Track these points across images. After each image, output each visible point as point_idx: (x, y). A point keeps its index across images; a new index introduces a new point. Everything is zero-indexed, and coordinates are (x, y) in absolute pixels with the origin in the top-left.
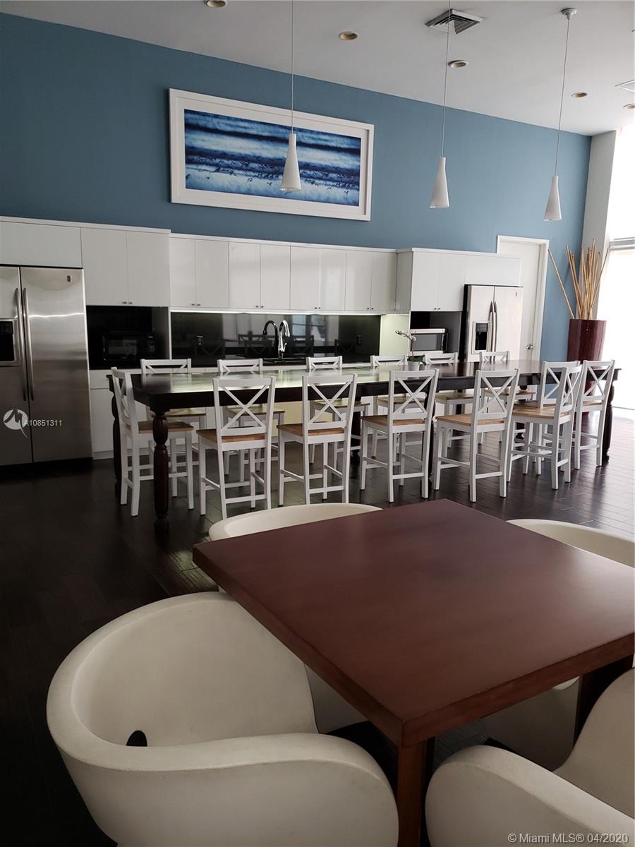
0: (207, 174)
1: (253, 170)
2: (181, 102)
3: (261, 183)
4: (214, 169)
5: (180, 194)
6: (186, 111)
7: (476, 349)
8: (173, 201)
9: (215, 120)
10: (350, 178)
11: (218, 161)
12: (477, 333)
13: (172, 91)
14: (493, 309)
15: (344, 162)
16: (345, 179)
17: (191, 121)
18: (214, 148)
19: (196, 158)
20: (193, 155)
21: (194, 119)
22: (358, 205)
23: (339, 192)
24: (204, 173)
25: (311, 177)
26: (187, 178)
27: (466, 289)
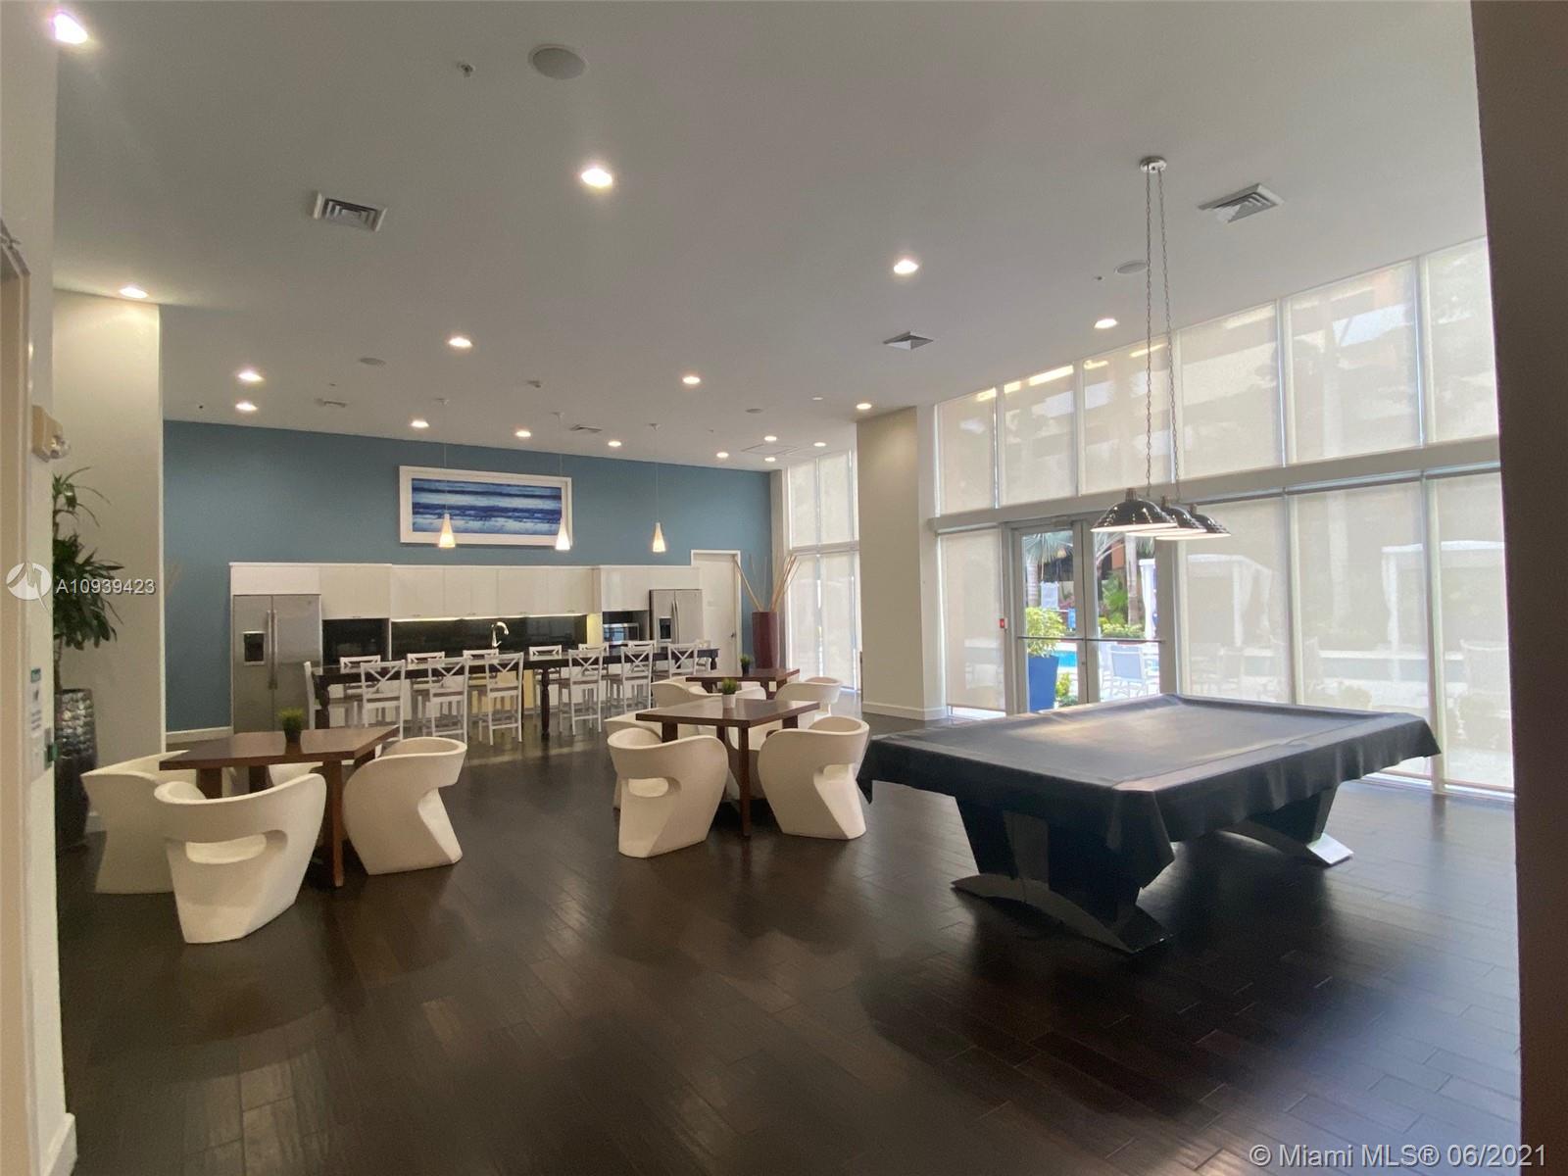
0: (429, 521)
1: (470, 515)
2: (407, 474)
3: (477, 524)
4: (436, 516)
5: (407, 535)
6: (413, 480)
7: (661, 638)
8: (402, 541)
9: (437, 484)
12: (661, 627)
13: (401, 467)
15: (549, 505)
16: (551, 517)
17: (417, 486)
18: (436, 503)
19: (421, 510)
20: (418, 509)
21: (420, 484)
23: (545, 526)
24: (426, 520)
25: (519, 517)
26: (414, 524)
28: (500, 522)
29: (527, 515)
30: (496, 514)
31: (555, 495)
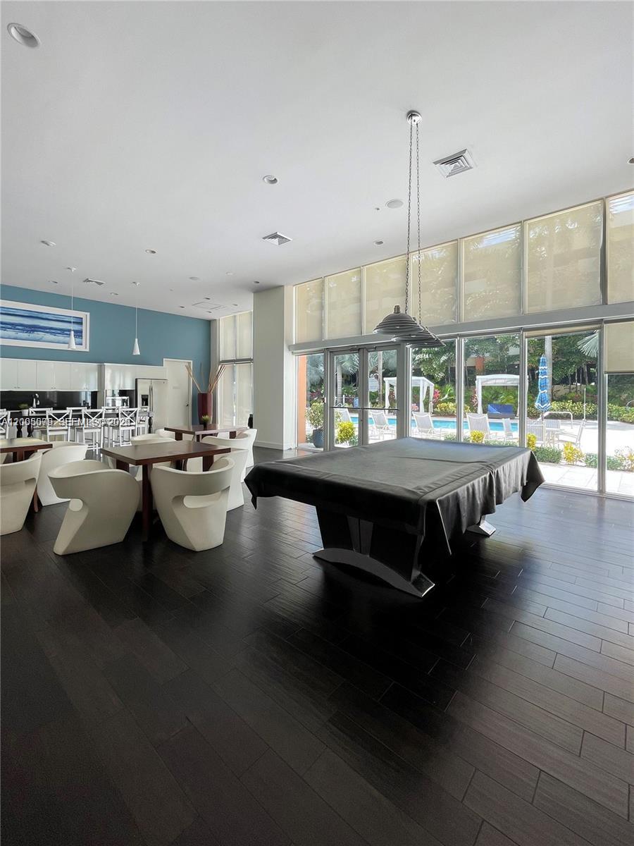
3: (24, 335)
7: (143, 405)
10: (77, 334)
12: (143, 399)
14: (151, 390)
22: (81, 344)
25: (54, 333)
27: (136, 379)
28: (42, 335)
30: (38, 330)
31: (79, 322)
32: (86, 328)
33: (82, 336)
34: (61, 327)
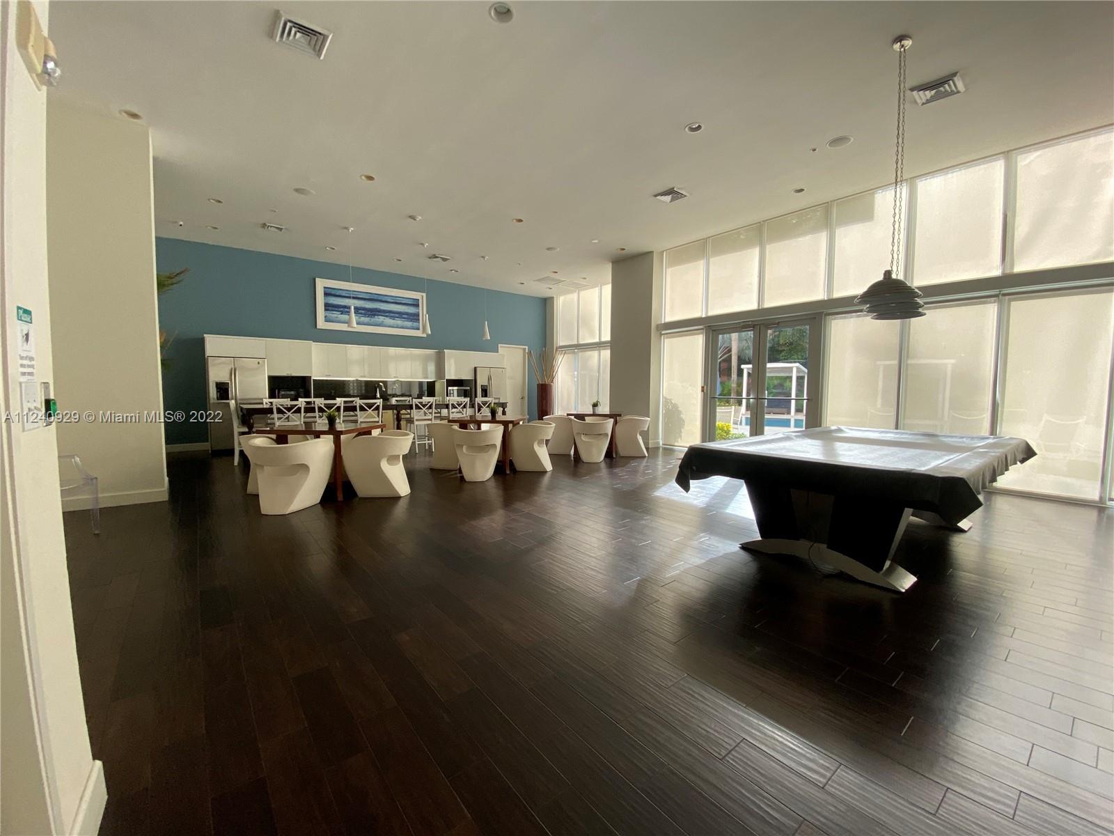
0: (336, 315)
2: (321, 284)
5: (321, 324)
6: (325, 288)
7: (482, 396)
8: (318, 327)
10: (414, 318)
11: (342, 309)
12: (482, 390)
13: (317, 279)
14: (489, 379)
15: (411, 310)
16: (412, 318)
20: (328, 307)
21: (329, 291)
23: (409, 324)
24: (335, 315)
26: (325, 317)
27: (475, 368)
28: (381, 319)
29: (397, 315)
30: (377, 313)
31: (415, 304)
32: (423, 311)
33: (419, 320)
34: (399, 310)
